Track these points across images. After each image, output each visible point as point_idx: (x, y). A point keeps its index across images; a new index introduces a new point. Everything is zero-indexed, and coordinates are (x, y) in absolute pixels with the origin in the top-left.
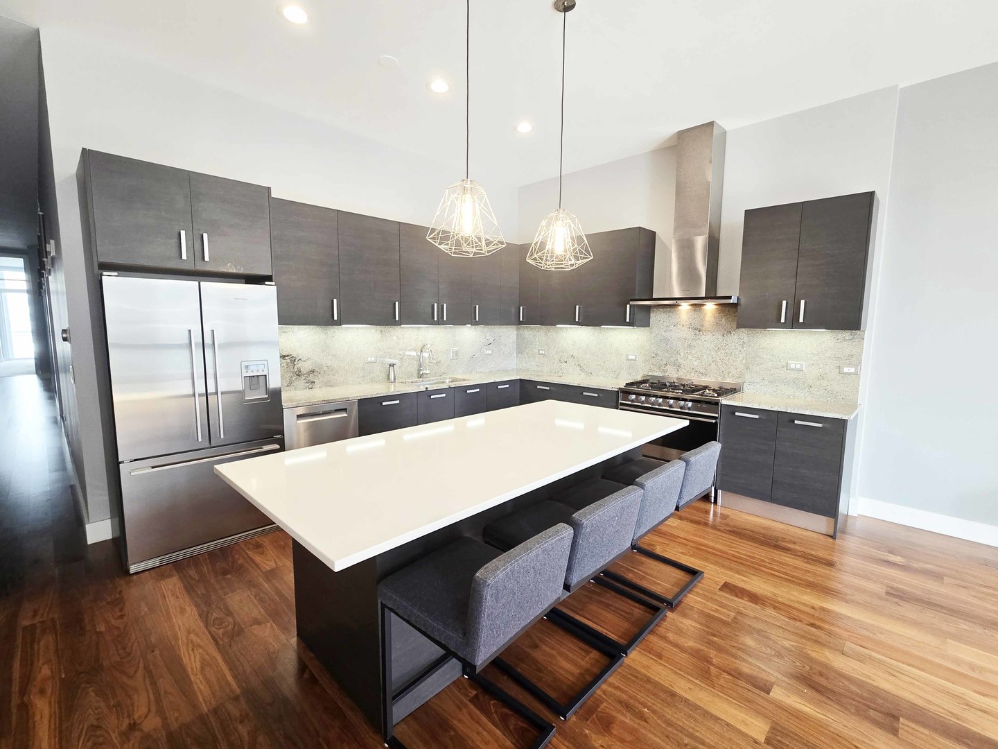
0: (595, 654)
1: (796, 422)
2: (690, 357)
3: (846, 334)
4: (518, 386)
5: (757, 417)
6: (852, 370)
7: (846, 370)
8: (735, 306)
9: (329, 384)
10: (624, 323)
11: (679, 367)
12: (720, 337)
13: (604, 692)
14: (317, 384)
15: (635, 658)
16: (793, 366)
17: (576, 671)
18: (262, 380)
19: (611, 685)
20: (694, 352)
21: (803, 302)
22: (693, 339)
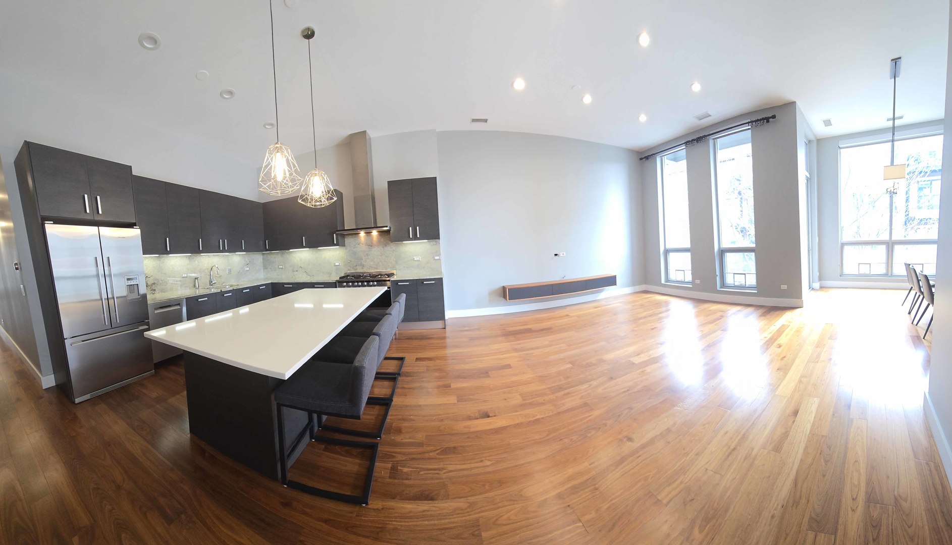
0: (377, 407)
1: (424, 283)
2: (368, 261)
3: (433, 242)
4: (270, 286)
5: (408, 283)
6: (438, 258)
7: (436, 258)
8: (388, 231)
9: (163, 291)
10: (333, 245)
11: (363, 266)
12: (382, 249)
13: (391, 419)
14: (157, 291)
15: (396, 401)
16: (416, 259)
17: (373, 417)
18: (136, 287)
19: (391, 415)
20: (369, 257)
21: (418, 228)
22: (369, 251)
